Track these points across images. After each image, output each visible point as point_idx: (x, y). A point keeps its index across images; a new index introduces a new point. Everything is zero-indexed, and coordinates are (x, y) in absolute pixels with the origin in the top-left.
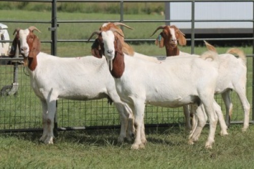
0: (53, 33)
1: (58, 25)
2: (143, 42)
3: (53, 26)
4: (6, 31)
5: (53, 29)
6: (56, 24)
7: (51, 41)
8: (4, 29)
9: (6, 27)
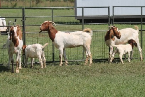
0: (23, 22)
1: (25, 19)
2: (65, 23)
3: (23, 19)
4: (5, 21)
5: (23, 20)
6: (24, 18)
7: (23, 25)
8: (4, 20)
9: (4, 19)
